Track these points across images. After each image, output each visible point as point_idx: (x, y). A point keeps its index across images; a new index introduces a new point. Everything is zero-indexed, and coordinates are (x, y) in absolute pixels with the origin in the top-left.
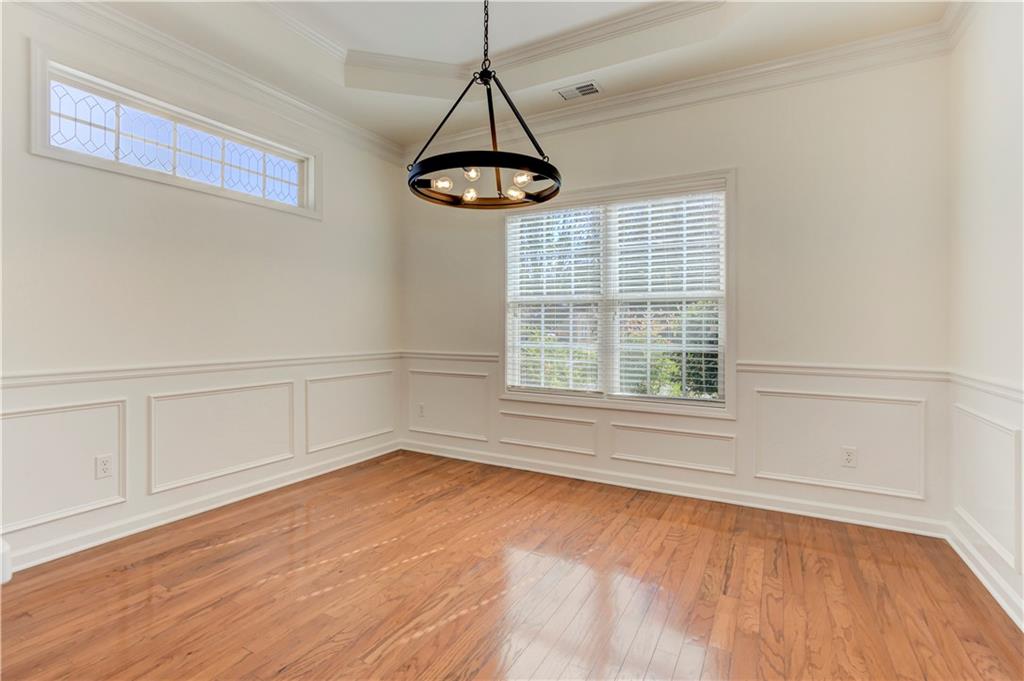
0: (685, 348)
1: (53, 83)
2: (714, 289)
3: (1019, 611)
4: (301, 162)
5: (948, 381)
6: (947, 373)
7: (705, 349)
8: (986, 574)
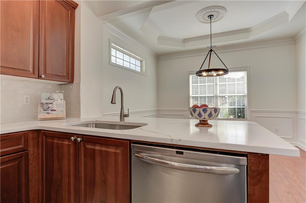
0: (236, 107)
1: (112, 49)
2: (243, 93)
3: (305, 148)
4: (141, 61)
5: (297, 113)
6: (297, 111)
7: (241, 107)
8: (302, 147)
